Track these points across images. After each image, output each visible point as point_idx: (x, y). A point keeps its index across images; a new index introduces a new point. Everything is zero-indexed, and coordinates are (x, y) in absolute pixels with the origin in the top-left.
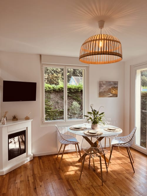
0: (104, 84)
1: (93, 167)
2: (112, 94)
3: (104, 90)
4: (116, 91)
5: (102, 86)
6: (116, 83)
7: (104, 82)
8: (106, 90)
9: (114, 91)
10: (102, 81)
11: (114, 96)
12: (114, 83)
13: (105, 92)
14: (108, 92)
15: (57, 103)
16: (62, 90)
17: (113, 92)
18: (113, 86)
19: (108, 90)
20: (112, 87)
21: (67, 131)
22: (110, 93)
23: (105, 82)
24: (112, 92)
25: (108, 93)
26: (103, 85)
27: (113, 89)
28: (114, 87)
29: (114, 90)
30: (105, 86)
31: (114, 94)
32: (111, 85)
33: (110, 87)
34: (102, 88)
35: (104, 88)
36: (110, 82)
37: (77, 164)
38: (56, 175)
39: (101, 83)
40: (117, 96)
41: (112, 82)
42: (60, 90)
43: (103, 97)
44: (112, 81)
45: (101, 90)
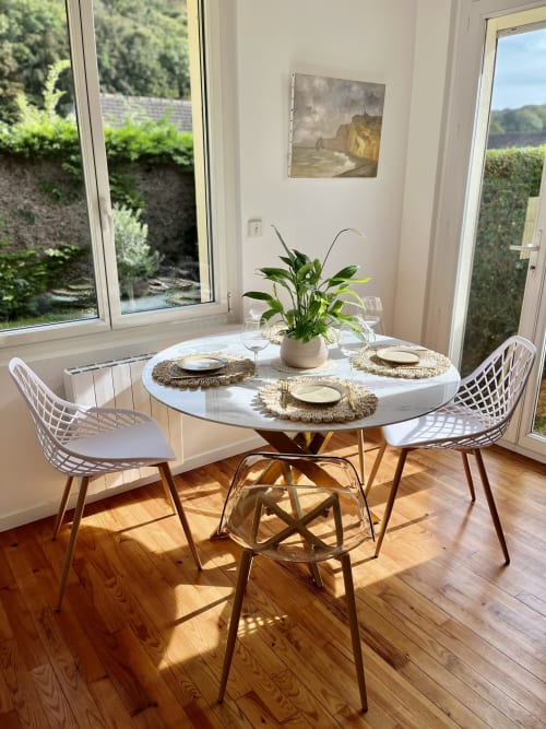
0: (317, 99)
1: (306, 569)
2: (353, 157)
3: (318, 134)
4: (373, 142)
5: (309, 111)
6: (374, 96)
7: (317, 82)
8: (325, 136)
9: (362, 143)
10: (310, 78)
11: (362, 172)
12: (366, 94)
13: (320, 144)
14: (335, 150)
15: (28, 217)
16: (41, 148)
17: (358, 145)
18: (361, 113)
19: (335, 135)
20: (356, 118)
21: (127, 383)
22: (343, 155)
23: (323, 83)
24: (352, 148)
25: (337, 154)
26: (311, 104)
27: (359, 132)
28: (366, 116)
29: (366, 138)
30: (320, 110)
31: (364, 160)
32: (353, 103)
33: (348, 119)
34: (308, 119)
35: (317, 118)
36: (346, 85)
37: (210, 565)
38: (106, 677)
39: (305, 87)
40: (373, 174)
41: (355, 88)
42: (33, 152)
43: (310, 176)
44: (359, 83)
45: (304, 134)
